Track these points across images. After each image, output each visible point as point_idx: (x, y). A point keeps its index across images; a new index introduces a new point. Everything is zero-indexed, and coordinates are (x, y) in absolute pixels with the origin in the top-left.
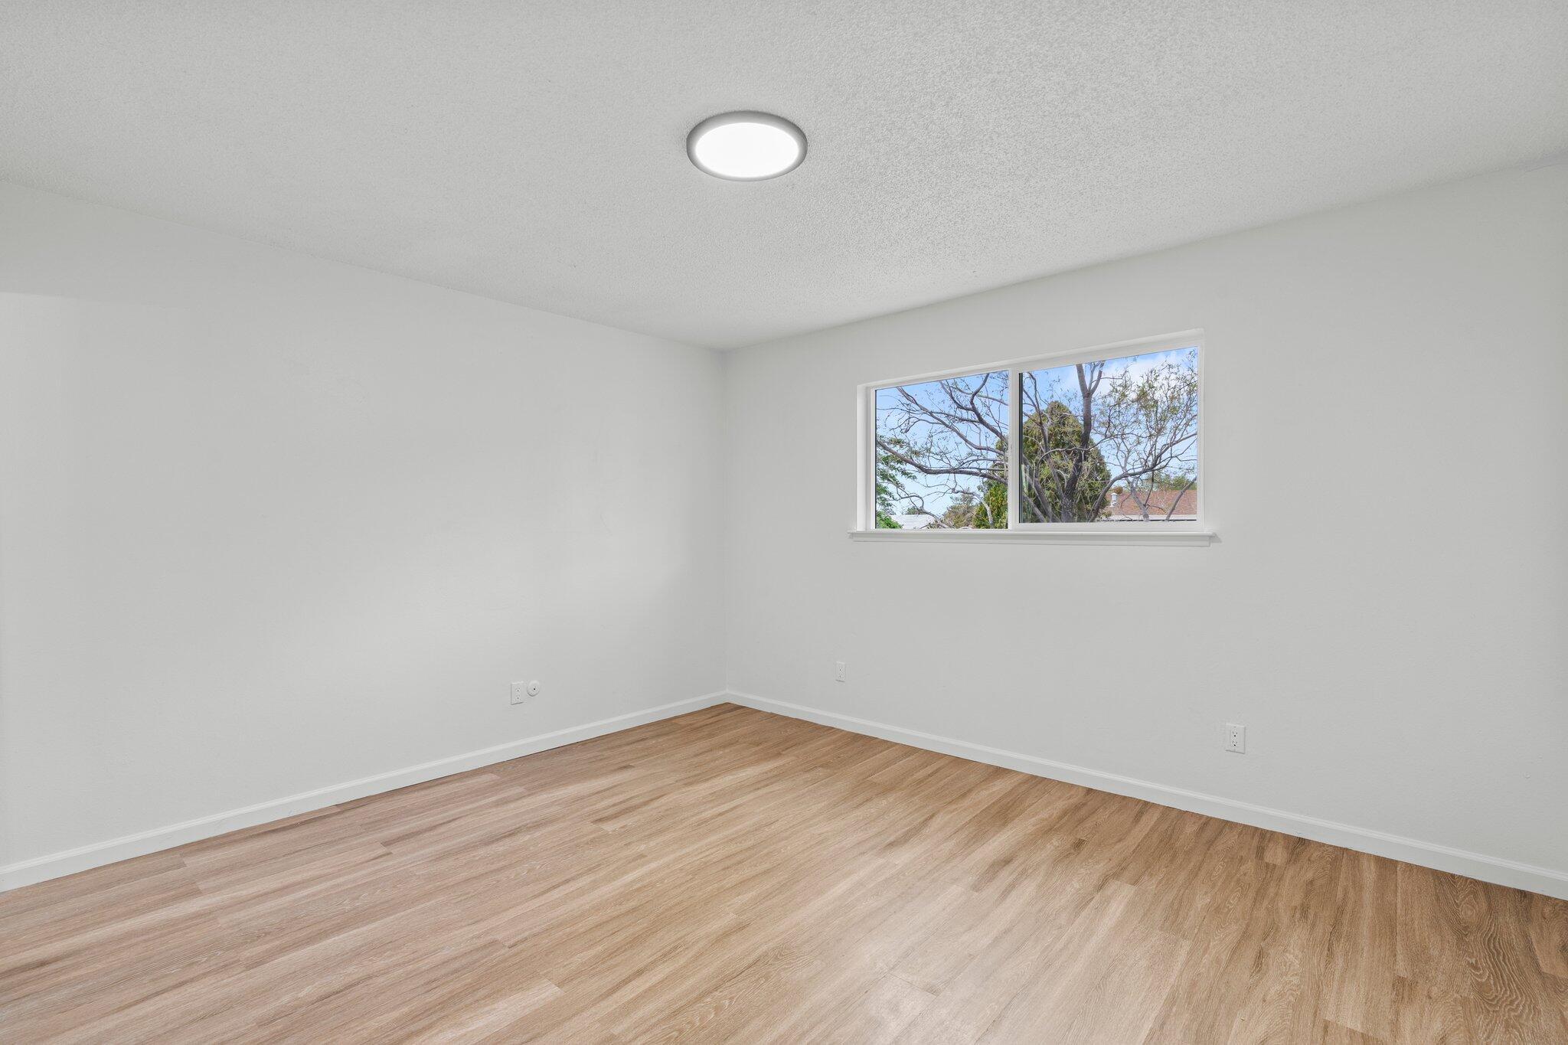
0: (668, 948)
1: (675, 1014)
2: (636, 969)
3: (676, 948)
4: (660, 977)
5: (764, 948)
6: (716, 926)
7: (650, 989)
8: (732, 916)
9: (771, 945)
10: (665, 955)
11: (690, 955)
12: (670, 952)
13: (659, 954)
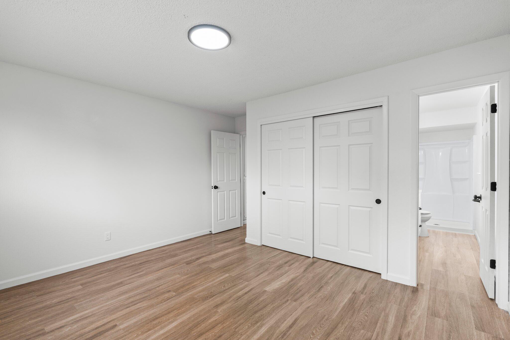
0: (239, 299)
1: (234, 285)
2: (247, 294)
3: (237, 299)
4: (240, 292)
5: (210, 300)
6: (224, 307)
7: (242, 290)
8: (219, 311)
9: (208, 301)
10: (240, 298)
11: (233, 298)
12: (239, 298)
13: (242, 298)
